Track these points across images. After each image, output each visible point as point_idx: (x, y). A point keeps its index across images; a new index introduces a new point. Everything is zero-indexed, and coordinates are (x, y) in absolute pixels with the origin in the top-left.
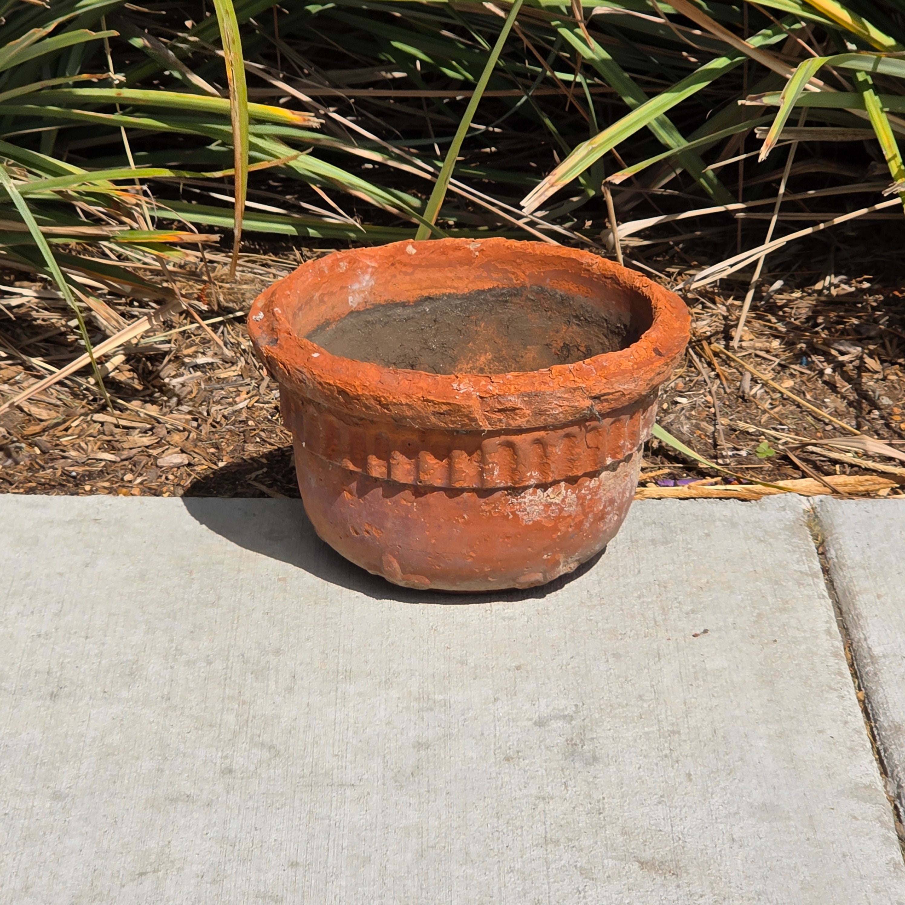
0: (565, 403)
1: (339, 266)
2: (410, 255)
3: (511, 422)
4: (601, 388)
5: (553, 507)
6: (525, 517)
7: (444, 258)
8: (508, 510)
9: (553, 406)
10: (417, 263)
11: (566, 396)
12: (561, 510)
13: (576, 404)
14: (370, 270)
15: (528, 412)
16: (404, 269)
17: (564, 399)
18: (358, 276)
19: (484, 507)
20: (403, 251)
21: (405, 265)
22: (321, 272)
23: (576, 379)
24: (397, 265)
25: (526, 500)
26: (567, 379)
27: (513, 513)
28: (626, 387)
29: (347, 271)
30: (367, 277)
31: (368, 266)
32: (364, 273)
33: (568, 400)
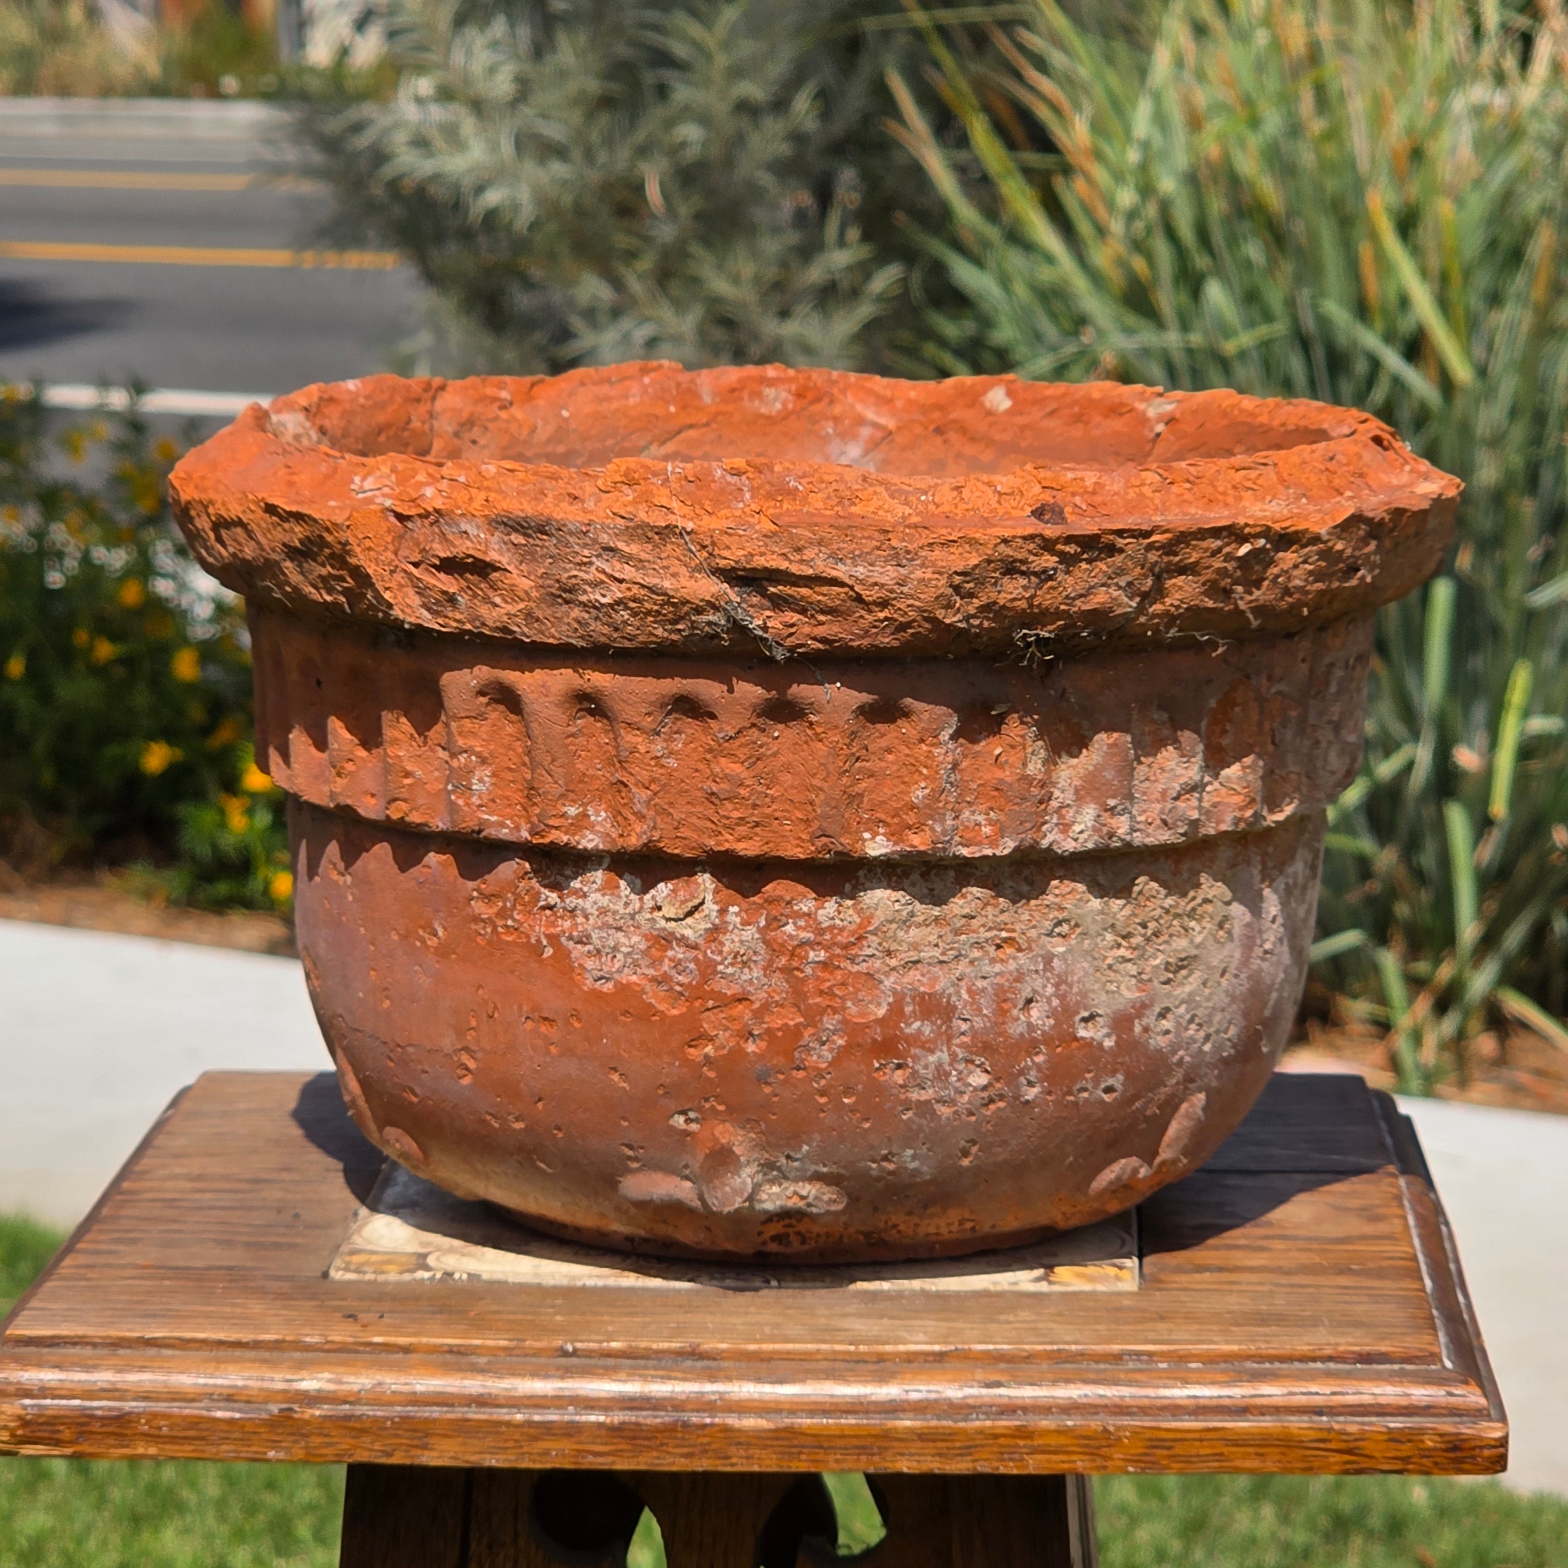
0: (628, 572)
1: (758, 395)
2: (989, 413)
3: (484, 611)
4: (750, 547)
5: (678, 952)
6: (590, 964)
7: (1077, 431)
8: (539, 929)
9: (592, 574)
10: (1006, 437)
11: (633, 549)
12: (707, 969)
13: (667, 584)
14: (866, 432)
15: (525, 584)
16: (970, 450)
17: (627, 559)
18: (826, 440)
19: (479, 907)
20: (974, 399)
21: (973, 440)
22: (688, 397)
23: (675, 504)
24: (953, 436)
25: (587, 904)
26: (646, 499)
27: (554, 939)
28: (861, 571)
29: (785, 416)
30: (854, 451)
31: (861, 421)
32: (847, 435)
33: (639, 563)
